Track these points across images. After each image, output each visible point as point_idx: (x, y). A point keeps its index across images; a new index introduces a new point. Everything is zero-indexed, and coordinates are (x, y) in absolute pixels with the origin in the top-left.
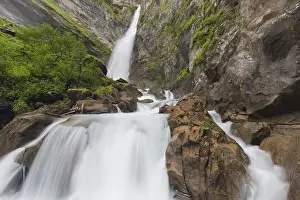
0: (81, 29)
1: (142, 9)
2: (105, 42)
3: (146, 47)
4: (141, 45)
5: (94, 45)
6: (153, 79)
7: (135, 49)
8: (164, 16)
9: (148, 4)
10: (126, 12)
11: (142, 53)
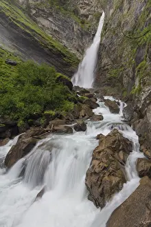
0: (54, 44)
1: (106, 16)
2: (74, 51)
3: (108, 55)
4: (104, 53)
5: (65, 56)
6: (114, 86)
7: (99, 56)
8: (127, 23)
9: (112, 11)
10: (92, 20)
11: (105, 61)
